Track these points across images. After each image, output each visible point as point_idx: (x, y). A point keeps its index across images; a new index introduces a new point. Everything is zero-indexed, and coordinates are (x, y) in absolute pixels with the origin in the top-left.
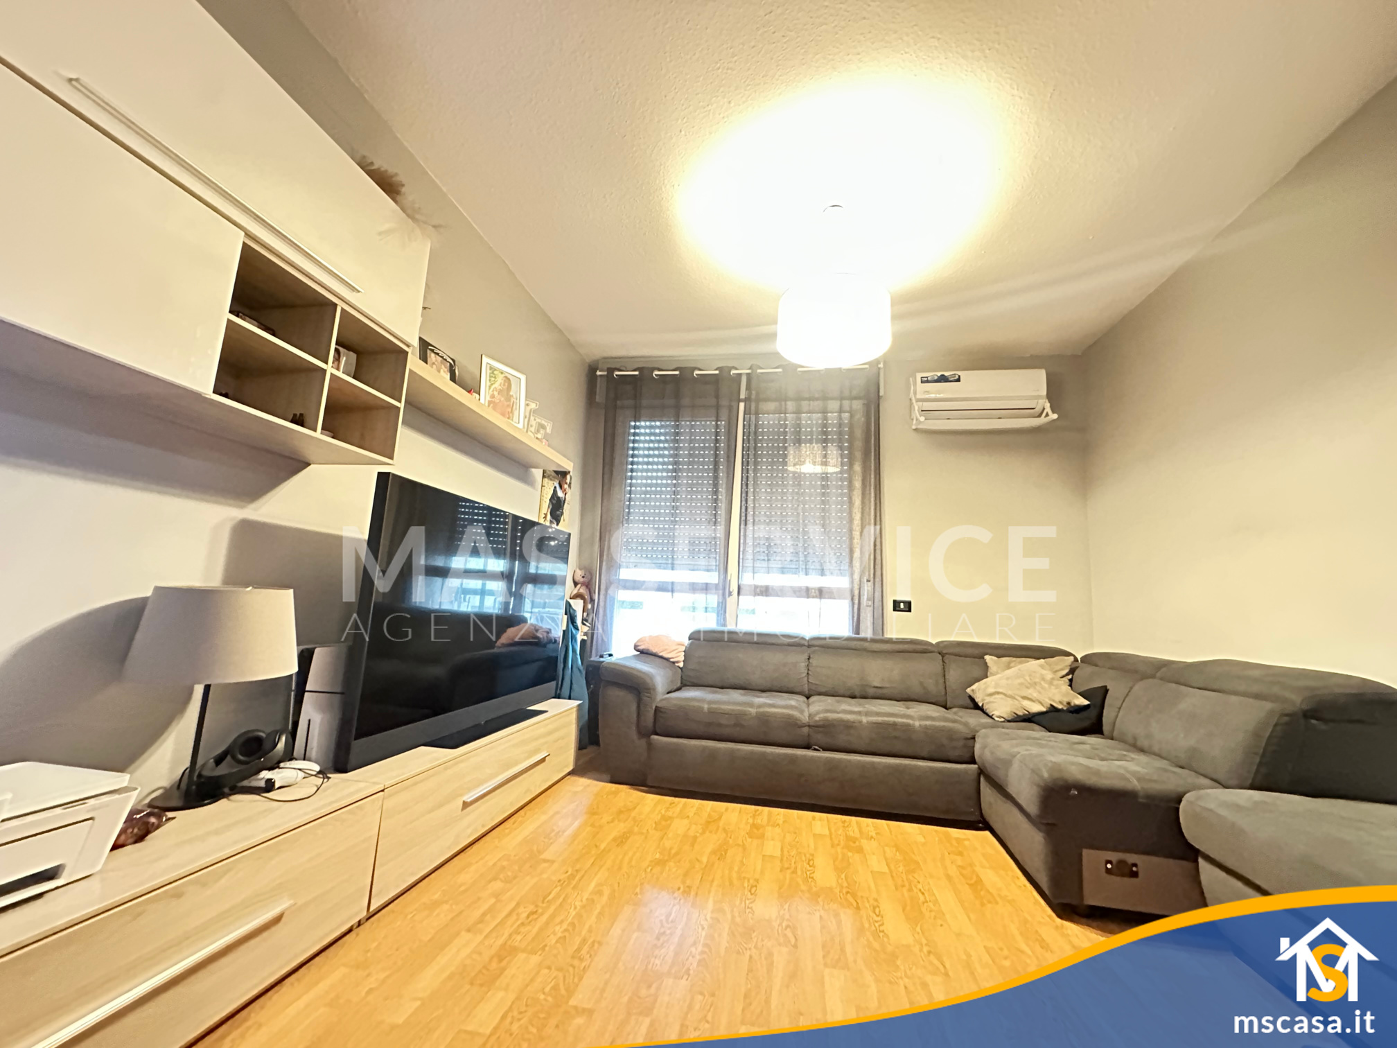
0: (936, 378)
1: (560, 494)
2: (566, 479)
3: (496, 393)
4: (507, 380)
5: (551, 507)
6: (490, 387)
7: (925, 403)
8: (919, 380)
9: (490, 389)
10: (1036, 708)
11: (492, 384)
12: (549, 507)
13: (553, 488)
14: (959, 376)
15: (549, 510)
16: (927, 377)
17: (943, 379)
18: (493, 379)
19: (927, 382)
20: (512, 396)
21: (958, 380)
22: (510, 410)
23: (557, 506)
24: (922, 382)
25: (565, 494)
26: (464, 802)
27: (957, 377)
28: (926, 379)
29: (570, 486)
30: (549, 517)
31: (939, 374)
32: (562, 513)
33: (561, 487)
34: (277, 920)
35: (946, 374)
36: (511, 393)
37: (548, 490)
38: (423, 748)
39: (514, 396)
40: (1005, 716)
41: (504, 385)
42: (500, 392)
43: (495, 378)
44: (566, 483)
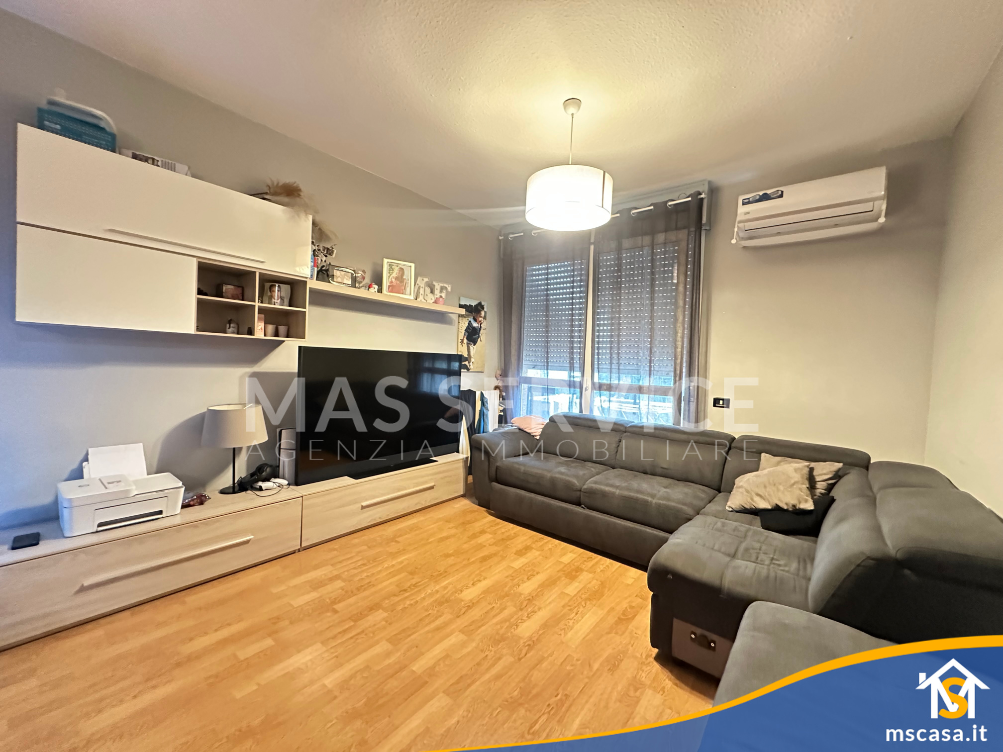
0: (758, 197)
1: (475, 325)
2: (481, 314)
3: (393, 280)
4: (402, 269)
5: (467, 334)
6: (389, 277)
7: (746, 224)
8: (740, 202)
9: (389, 278)
10: (763, 505)
11: (391, 275)
12: (465, 335)
13: (468, 322)
14: (782, 192)
15: (466, 337)
16: (749, 199)
17: (765, 197)
18: (391, 271)
19: (749, 203)
20: (405, 279)
21: (781, 196)
22: (404, 288)
23: (472, 335)
24: (744, 204)
25: (481, 324)
26: (362, 506)
27: (780, 193)
28: (748, 200)
29: (485, 318)
30: (465, 341)
31: (761, 193)
32: (479, 337)
33: (475, 320)
34: (247, 542)
35: (769, 192)
36: (404, 277)
37: (463, 324)
38: (346, 477)
39: (407, 279)
40: (733, 507)
41: (399, 273)
42: (396, 278)
43: (393, 270)
44: (481, 317)
